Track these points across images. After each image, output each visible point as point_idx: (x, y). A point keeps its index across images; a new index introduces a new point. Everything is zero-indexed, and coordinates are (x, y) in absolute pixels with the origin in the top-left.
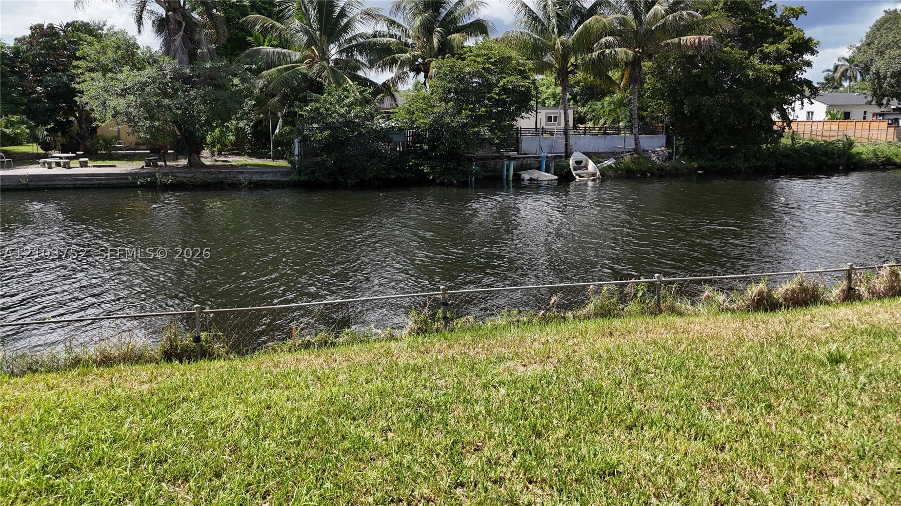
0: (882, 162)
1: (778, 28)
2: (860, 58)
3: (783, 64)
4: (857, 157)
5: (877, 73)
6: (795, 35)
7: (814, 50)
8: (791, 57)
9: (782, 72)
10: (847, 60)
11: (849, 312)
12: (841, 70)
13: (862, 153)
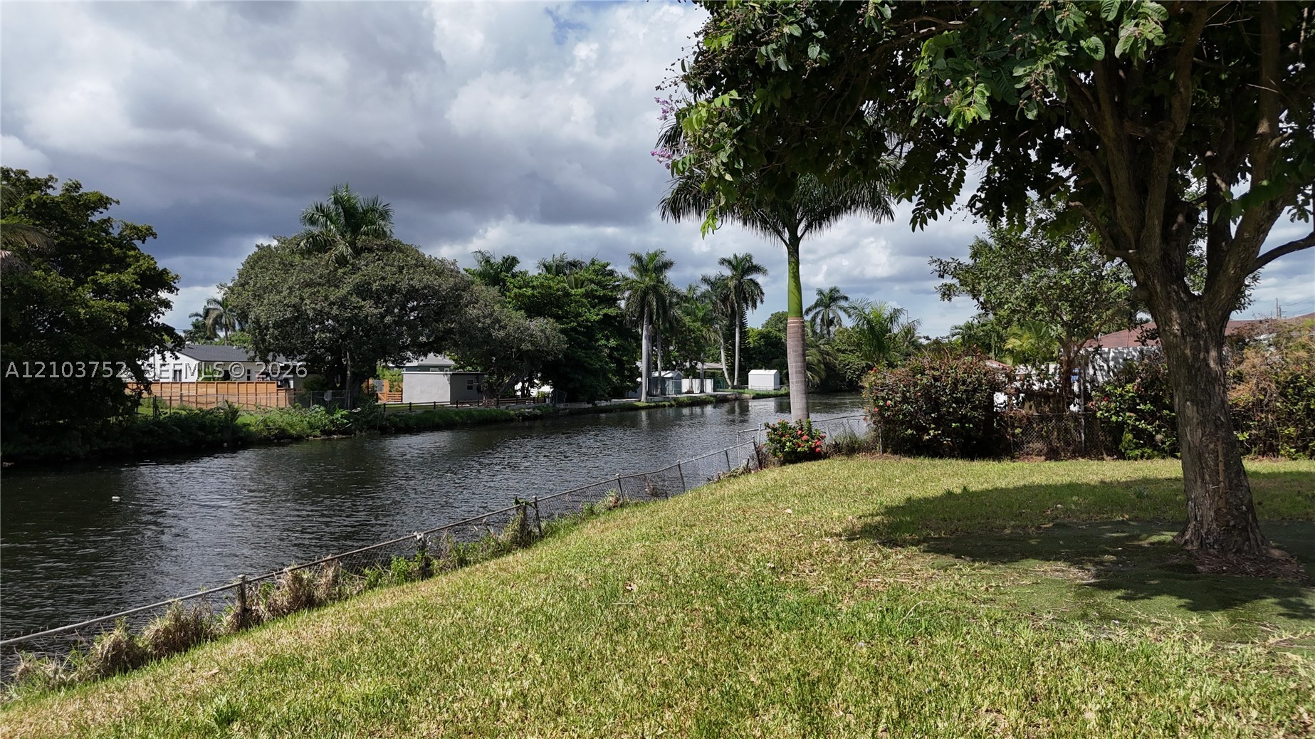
0: (275, 435)
1: (117, 251)
2: (233, 301)
3: (131, 302)
4: (244, 430)
5: (257, 321)
6: (144, 264)
7: (172, 287)
8: (141, 293)
9: (129, 312)
10: (218, 303)
11: (244, 644)
12: (213, 315)
13: (249, 425)
